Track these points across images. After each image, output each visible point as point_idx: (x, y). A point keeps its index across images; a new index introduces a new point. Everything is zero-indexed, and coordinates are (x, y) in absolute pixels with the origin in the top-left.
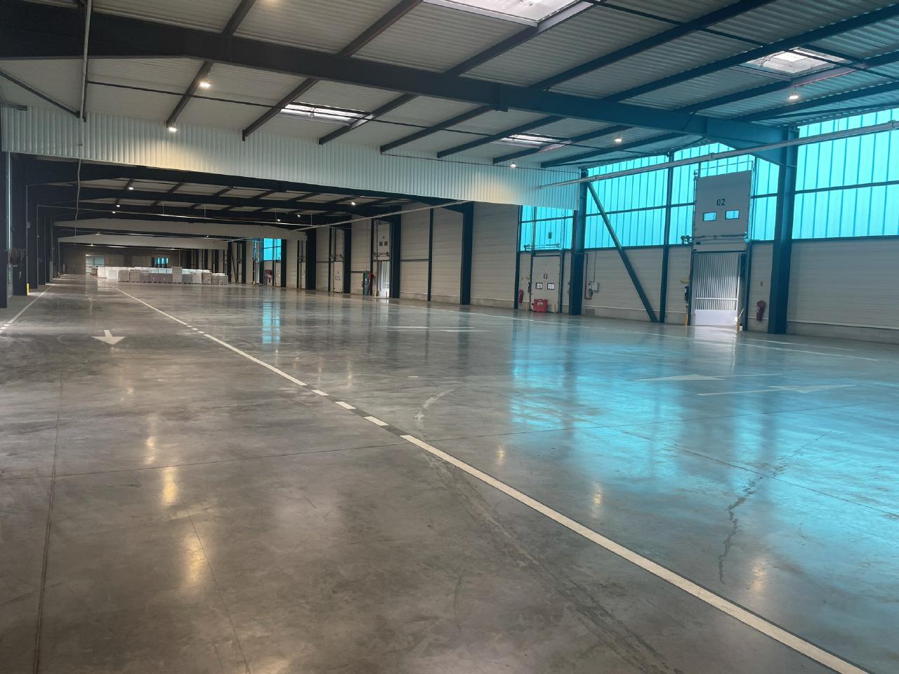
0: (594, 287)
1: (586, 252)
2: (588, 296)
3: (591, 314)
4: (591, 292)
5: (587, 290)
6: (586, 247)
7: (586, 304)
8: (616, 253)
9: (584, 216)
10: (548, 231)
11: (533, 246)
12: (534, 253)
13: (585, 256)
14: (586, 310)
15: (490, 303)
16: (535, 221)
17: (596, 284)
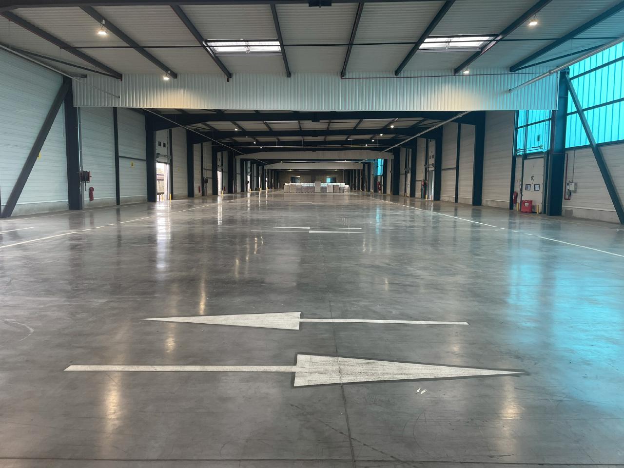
0: (571, 187)
1: (566, 152)
2: (567, 197)
3: (570, 216)
4: (570, 193)
5: (567, 191)
6: (567, 146)
7: (567, 205)
8: (590, 151)
9: (565, 115)
10: (537, 134)
11: (525, 149)
12: (526, 156)
13: (566, 155)
14: (566, 210)
15: (494, 205)
16: (527, 125)
17: (573, 184)
